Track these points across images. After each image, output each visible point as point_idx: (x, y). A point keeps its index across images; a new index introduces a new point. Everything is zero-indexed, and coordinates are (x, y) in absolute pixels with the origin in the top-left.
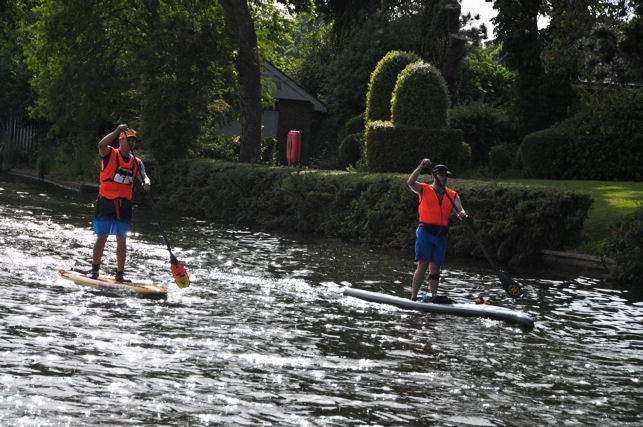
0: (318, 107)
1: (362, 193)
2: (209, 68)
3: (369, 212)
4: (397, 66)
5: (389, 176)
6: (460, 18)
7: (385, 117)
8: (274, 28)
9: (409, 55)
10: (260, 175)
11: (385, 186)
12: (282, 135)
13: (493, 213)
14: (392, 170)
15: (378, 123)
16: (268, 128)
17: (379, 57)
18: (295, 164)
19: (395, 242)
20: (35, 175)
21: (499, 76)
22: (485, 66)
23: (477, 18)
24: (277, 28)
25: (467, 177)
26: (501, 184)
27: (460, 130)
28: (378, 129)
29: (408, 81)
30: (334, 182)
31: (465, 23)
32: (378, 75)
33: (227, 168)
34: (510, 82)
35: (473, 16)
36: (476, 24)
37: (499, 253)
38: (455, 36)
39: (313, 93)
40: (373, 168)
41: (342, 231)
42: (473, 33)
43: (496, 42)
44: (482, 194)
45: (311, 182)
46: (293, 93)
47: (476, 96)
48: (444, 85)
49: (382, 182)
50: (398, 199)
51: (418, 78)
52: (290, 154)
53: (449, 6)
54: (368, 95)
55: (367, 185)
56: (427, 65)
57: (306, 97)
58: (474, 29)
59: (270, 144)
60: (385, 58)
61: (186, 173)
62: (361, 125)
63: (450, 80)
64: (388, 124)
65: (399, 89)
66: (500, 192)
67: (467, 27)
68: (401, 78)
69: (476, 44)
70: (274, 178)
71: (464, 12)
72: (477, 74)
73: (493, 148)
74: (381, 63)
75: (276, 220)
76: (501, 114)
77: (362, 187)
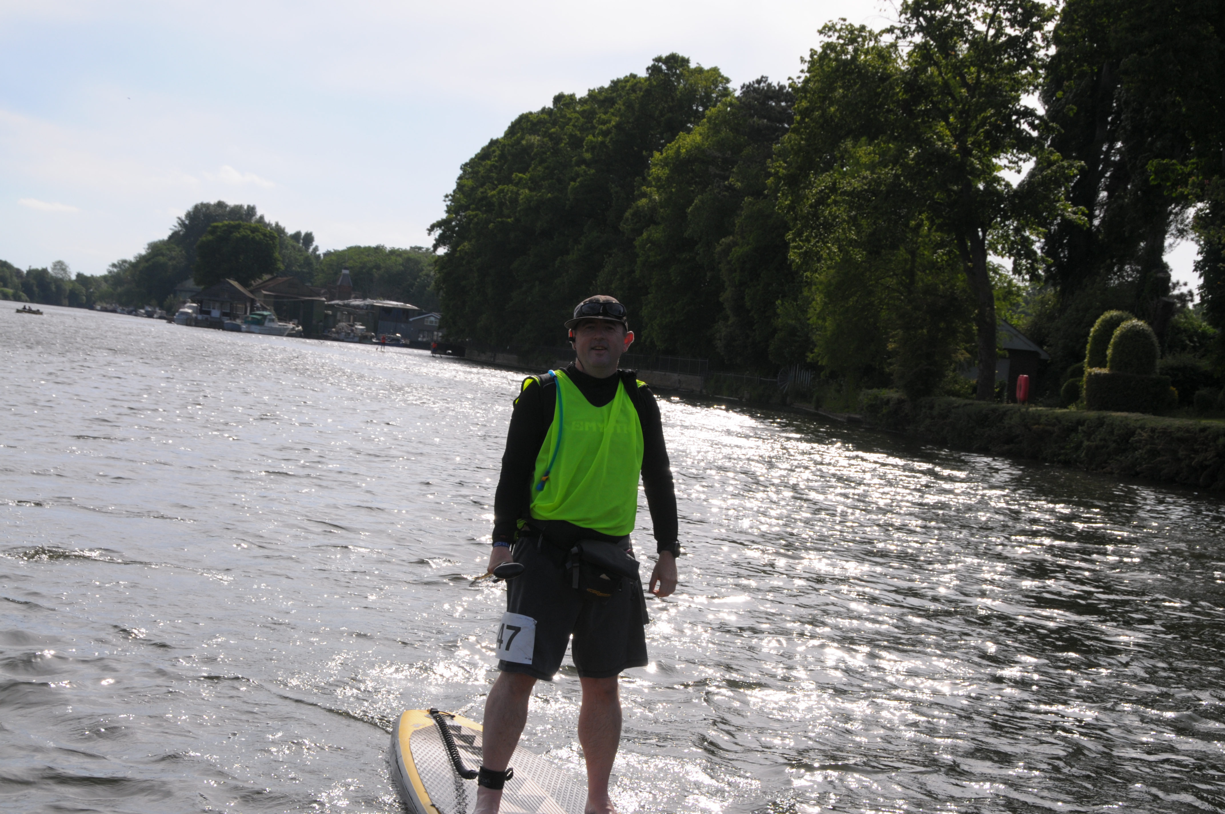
0: (1044, 356)
1: (1080, 428)
2: (954, 325)
3: (1086, 443)
4: (1113, 324)
5: (1105, 413)
6: (1170, 284)
7: (1102, 365)
8: (1010, 292)
9: (1125, 314)
10: (994, 410)
11: (1101, 422)
12: (1013, 379)
13: (1196, 447)
14: (1107, 409)
15: (1096, 370)
16: (1001, 373)
17: (1098, 317)
18: (1023, 402)
19: (1108, 469)
20: (811, 408)
21: (1204, 333)
22: (1191, 324)
23: (1185, 284)
24: (1010, 293)
25: (1174, 416)
26: (1205, 422)
27: (1168, 377)
28: (1096, 375)
29: (1124, 336)
30: (1057, 418)
31: (1174, 288)
32: (1096, 331)
33: (966, 405)
34: (1213, 338)
35: (1181, 282)
36: (1184, 290)
37: (1201, 480)
38: (1165, 299)
39: (1041, 344)
40: (1091, 406)
41: (1062, 457)
42: (1182, 298)
43: (1201, 304)
44: (1188, 431)
45: (1037, 418)
46: (1024, 344)
47: (1184, 348)
48: (1155, 339)
49: (1099, 418)
50: (1112, 433)
51: (1134, 334)
52: (1020, 394)
53: (1161, 275)
54: (1088, 346)
55: (1084, 421)
56: (1141, 323)
57: (1033, 347)
58: (1182, 295)
59: (1002, 386)
60: (1102, 317)
61: (932, 408)
62: (1081, 372)
63: (1160, 335)
64: (1105, 371)
65: (1115, 343)
66: (1204, 430)
67: (1176, 292)
68: (1117, 332)
69: (1184, 305)
70: (1005, 413)
71: (1174, 279)
72: (1185, 331)
73: (1197, 392)
74: (1099, 321)
75: (1006, 447)
76: (1205, 364)
77: (1080, 422)
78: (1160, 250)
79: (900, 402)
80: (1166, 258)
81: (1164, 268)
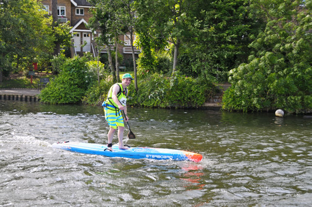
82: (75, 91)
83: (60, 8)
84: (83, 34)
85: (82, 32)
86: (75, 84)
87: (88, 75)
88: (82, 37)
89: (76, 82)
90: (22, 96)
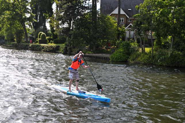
1: (38, 46)
2: (22, 34)
9: (42, 32)
10: (28, 44)
22: (50, 33)
24: (29, 30)
27: (47, 39)
28: (40, 40)
30: (35, 45)
32: (39, 34)
33: (25, 44)
38: (46, 30)
40: (39, 43)
50: (41, 46)
57: (32, 36)
59: (29, 41)
63: (46, 35)
65: (41, 36)
73: (51, 41)
75: (30, 49)
78: (45, 24)
79: (16, 44)
80: (46, 25)
81: (46, 26)
82: (125, 56)
83: (121, 19)
84: (131, 30)
85: (130, 29)
86: (125, 53)
87: (131, 49)
88: (130, 31)
89: (126, 52)
90: (103, 57)
